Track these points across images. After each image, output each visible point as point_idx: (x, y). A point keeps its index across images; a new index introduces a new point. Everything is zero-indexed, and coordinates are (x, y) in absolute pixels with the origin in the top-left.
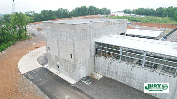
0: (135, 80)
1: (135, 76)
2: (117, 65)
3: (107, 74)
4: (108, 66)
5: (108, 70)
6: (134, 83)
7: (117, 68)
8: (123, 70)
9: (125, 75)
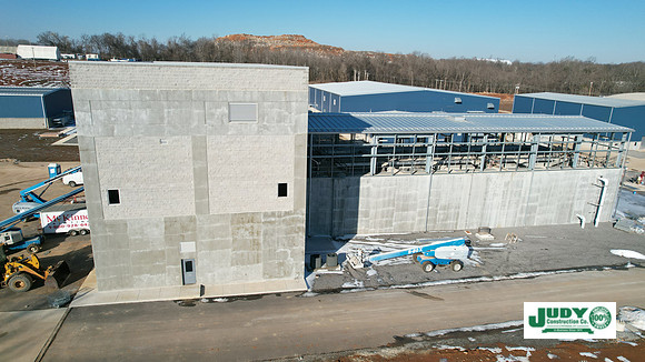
0: (415, 210)
1: (415, 199)
2: (368, 188)
3: (340, 224)
4: (343, 200)
5: (341, 213)
6: (413, 219)
7: (368, 196)
8: (385, 196)
9: (391, 208)
